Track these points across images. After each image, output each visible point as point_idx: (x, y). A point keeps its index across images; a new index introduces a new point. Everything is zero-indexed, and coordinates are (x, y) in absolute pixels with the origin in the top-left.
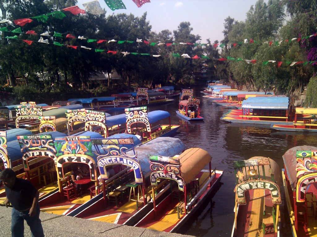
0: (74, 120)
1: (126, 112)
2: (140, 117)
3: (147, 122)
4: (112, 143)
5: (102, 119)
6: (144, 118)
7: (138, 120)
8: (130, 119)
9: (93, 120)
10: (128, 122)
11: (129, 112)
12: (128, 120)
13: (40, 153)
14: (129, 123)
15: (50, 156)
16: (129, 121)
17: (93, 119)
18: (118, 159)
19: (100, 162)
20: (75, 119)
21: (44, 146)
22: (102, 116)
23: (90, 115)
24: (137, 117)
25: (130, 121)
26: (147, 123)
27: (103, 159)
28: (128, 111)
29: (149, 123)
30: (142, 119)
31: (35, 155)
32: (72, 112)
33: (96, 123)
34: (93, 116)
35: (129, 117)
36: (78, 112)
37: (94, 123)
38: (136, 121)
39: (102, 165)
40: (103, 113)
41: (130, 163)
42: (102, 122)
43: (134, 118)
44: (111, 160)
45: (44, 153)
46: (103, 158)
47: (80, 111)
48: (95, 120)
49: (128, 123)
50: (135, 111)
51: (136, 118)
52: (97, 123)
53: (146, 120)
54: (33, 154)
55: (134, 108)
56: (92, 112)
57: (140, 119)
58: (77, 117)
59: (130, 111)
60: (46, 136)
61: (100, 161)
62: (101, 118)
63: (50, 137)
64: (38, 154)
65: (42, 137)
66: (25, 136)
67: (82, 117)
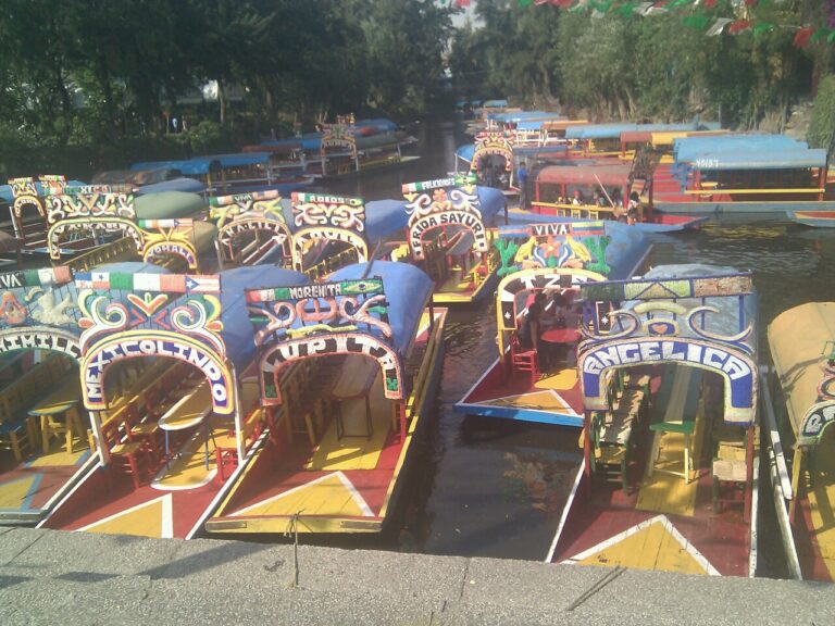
0: (239, 227)
1: (405, 196)
2: (452, 209)
3: (477, 221)
4: (663, 293)
5: (353, 218)
6: (467, 209)
7: (448, 218)
8: (422, 216)
9: (319, 225)
10: (415, 226)
11: (416, 195)
12: (415, 220)
13: (331, 344)
14: (418, 227)
15: (366, 351)
16: (418, 223)
17: (319, 220)
18: (668, 347)
19: (591, 359)
20: (243, 225)
21: (350, 317)
22: (353, 211)
23: (311, 209)
24: (445, 210)
25: (421, 221)
26: (478, 224)
27: (606, 350)
28: (415, 190)
29: (482, 225)
30: (459, 215)
31: (312, 350)
32: (235, 202)
33: (331, 234)
34: (321, 211)
35: (418, 210)
36: (254, 201)
37: (323, 234)
38: (438, 221)
39: (595, 368)
40: (358, 202)
41: (715, 358)
42: (353, 228)
43: (432, 212)
44: (639, 351)
45: (345, 340)
46: (606, 345)
47: (261, 198)
48: (329, 224)
49: (414, 229)
50: (436, 192)
51: (440, 211)
52: (336, 232)
53: (472, 217)
54: (303, 349)
55: (434, 182)
56: (319, 198)
57: (455, 213)
58: (249, 216)
59: (420, 192)
60: (362, 283)
61: (593, 355)
62: (349, 216)
63: (379, 286)
64: (322, 346)
65: (347, 289)
66: (282, 291)
67: (267, 216)
